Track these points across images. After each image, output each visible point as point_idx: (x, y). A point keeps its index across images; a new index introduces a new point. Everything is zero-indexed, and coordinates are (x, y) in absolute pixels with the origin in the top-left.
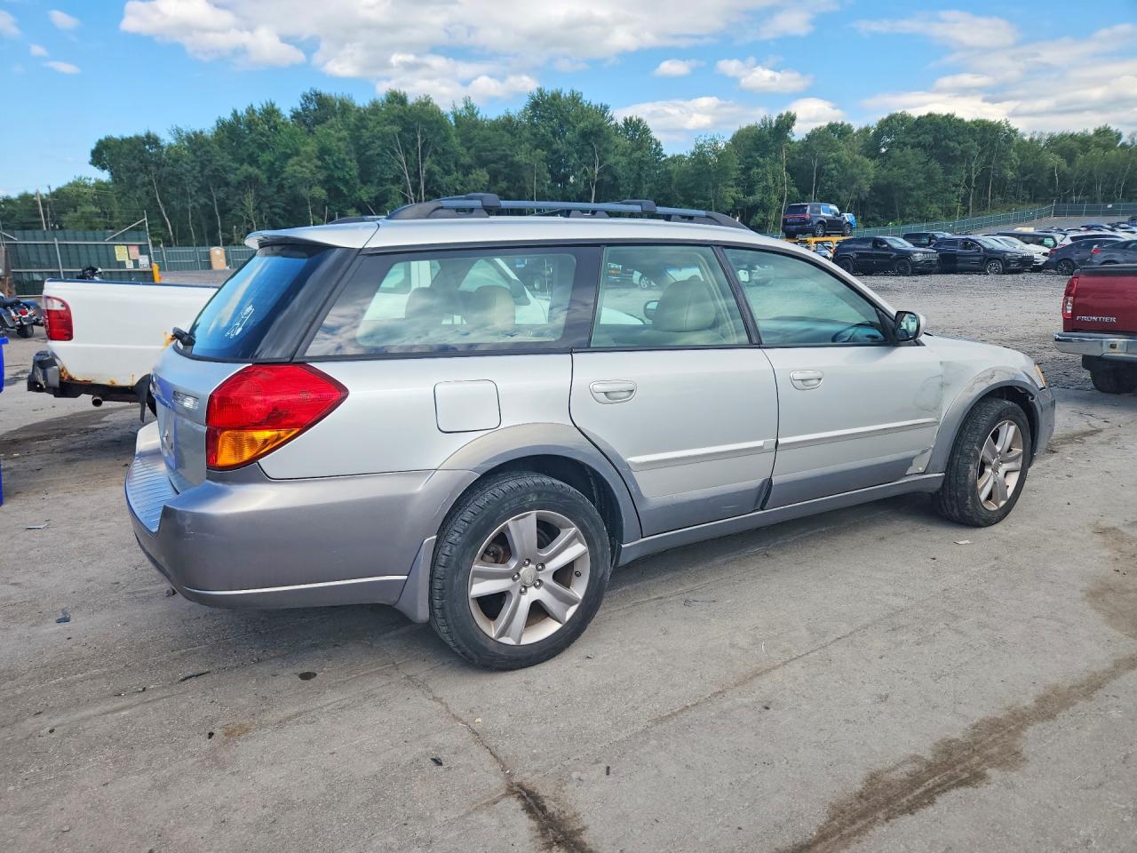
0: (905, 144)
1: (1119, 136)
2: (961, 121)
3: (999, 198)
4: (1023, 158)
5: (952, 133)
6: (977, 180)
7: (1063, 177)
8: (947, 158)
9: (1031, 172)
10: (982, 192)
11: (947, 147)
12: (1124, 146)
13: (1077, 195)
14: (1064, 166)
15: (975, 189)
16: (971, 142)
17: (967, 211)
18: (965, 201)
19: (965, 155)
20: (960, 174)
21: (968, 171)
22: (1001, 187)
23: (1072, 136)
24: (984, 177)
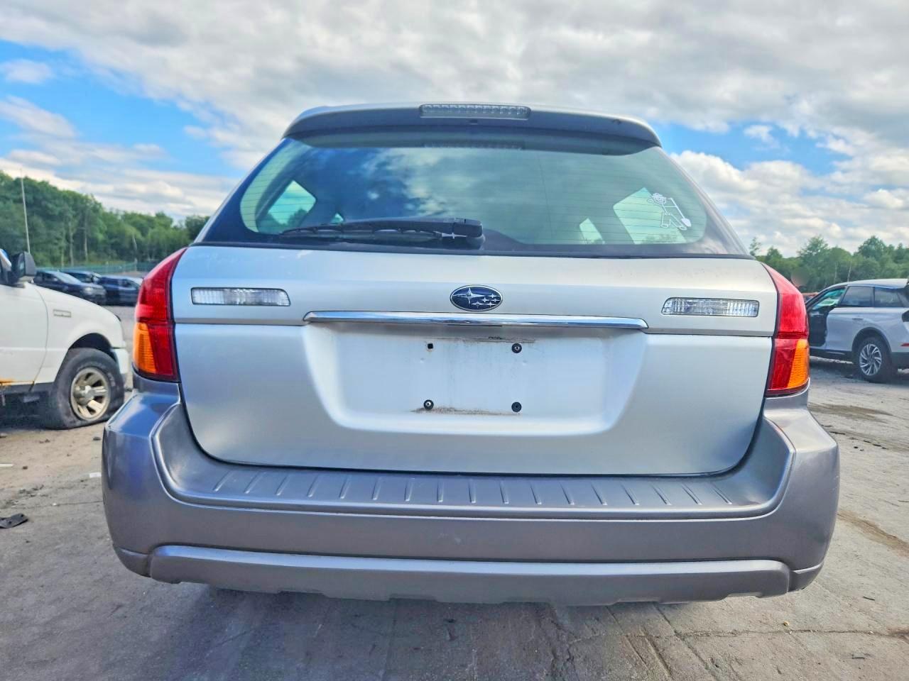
0: (7, 199)
1: (171, 221)
2: (55, 188)
3: (93, 253)
4: (109, 226)
5: (49, 196)
6: (74, 237)
7: (139, 243)
8: (48, 216)
9: (116, 237)
10: (79, 248)
11: (46, 207)
12: (175, 228)
13: (151, 257)
14: (139, 236)
15: (73, 243)
16: (66, 207)
17: (69, 260)
18: (67, 253)
19: (61, 217)
20: (59, 231)
21: (67, 229)
22: (93, 244)
23: (141, 216)
24: (79, 236)
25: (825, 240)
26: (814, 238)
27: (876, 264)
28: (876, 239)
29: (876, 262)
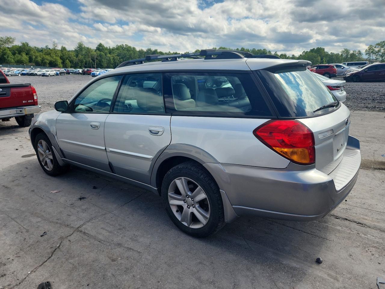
25: (84, 44)
26: (79, 43)
27: (103, 55)
28: (101, 44)
29: (103, 54)
